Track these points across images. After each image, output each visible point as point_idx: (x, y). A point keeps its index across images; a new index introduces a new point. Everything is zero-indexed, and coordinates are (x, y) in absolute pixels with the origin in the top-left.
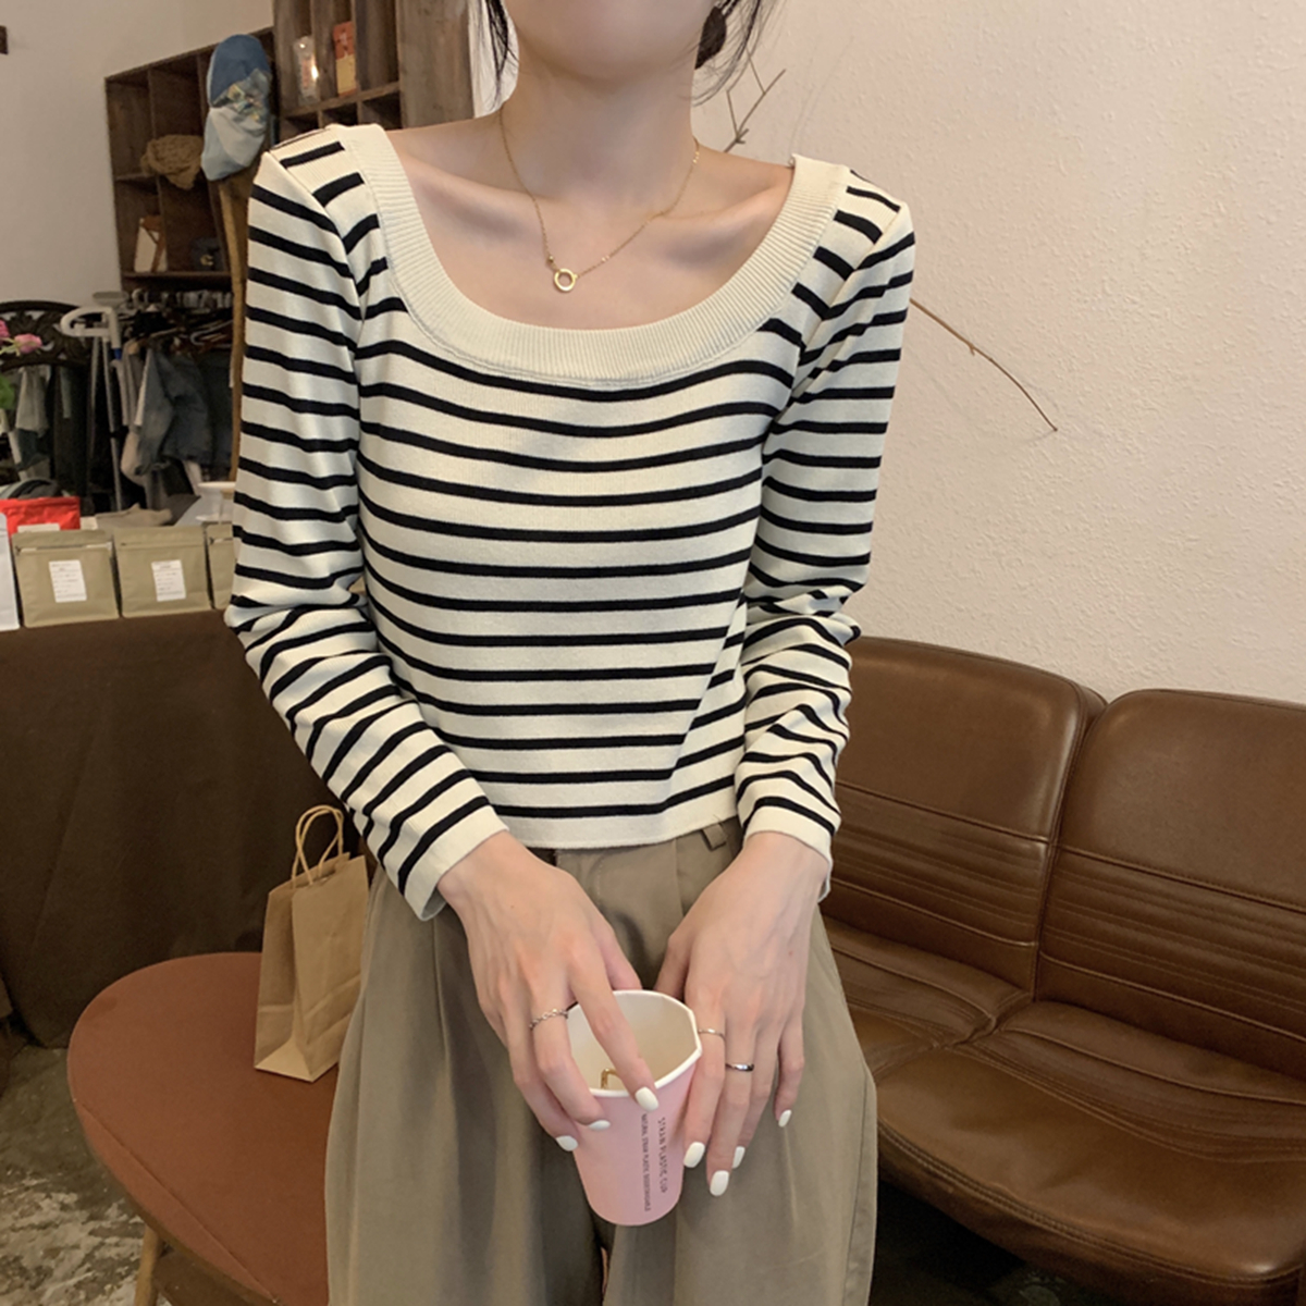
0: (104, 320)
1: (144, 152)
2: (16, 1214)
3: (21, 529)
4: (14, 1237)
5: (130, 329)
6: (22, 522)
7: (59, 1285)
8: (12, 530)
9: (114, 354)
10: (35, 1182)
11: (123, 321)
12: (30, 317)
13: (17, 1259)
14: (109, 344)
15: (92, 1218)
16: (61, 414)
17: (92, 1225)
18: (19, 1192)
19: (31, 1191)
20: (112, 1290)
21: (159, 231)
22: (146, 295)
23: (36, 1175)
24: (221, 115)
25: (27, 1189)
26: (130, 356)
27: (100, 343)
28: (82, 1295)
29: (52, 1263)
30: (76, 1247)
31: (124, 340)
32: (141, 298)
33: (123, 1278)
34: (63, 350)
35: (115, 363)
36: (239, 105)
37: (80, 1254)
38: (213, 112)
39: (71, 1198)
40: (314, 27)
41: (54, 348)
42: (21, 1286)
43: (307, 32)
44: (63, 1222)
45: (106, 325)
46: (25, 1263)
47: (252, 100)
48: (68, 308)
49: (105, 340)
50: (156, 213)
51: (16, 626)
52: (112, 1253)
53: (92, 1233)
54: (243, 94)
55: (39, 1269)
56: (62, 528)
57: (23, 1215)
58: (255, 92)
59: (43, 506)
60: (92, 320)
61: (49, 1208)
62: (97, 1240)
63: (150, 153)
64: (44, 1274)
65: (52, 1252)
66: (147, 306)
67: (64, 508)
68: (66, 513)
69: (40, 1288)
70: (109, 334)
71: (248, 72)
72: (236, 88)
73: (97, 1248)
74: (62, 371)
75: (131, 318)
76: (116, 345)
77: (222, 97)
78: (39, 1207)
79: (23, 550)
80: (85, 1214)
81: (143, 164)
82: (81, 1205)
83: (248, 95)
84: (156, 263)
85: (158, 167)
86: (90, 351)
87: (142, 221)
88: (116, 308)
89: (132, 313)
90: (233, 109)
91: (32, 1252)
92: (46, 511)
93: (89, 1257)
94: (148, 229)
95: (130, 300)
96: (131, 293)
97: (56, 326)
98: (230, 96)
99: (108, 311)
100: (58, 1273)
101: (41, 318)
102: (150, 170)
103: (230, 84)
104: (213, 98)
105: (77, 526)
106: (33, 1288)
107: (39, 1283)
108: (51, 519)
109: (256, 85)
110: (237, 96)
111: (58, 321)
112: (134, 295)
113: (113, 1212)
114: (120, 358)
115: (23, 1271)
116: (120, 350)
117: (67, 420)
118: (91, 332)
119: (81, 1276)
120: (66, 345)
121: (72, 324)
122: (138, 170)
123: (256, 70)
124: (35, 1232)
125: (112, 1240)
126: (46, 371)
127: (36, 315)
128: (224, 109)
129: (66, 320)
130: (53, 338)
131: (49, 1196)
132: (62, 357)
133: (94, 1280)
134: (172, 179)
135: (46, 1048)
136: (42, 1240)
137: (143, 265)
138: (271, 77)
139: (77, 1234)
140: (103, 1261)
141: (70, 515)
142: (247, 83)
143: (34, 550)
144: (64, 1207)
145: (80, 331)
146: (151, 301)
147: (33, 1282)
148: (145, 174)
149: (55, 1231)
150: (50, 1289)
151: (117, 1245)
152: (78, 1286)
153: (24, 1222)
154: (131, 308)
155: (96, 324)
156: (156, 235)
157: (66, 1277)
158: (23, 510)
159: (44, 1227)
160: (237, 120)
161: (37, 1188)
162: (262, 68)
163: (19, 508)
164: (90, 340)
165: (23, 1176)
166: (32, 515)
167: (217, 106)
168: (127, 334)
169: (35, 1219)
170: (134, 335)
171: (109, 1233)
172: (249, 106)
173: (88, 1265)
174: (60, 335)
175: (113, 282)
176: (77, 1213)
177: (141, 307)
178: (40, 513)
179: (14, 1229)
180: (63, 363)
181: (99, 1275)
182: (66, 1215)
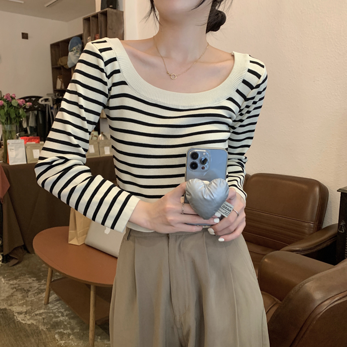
0: (49, 100)
1: (58, 61)
2: (24, 281)
3: (27, 143)
4: (23, 285)
5: (55, 102)
6: (27, 142)
7: (32, 293)
8: (25, 143)
9: (52, 108)
10: (27, 276)
11: (53, 100)
12: (32, 100)
13: (23, 288)
14: (50, 106)
15: (39, 282)
16: (39, 122)
17: (39, 283)
18: (25, 277)
19: (27, 278)
20: (42, 294)
21: (62, 79)
22: (59, 94)
23: (28, 275)
24: (72, 54)
25: (26, 277)
26: (55, 109)
27: (48, 105)
28: (36, 294)
29: (30, 289)
30: (35, 287)
31: (54, 105)
32: (58, 95)
33: (44, 292)
34: (40, 107)
35: (52, 110)
36: (75, 51)
37: (36, 288)
38: (70, 53)
39: (35, 279)
40: (91, 34)
41: (38, 106)
42: (24, 293)
43: (90, 36)
44: (33, 283)
45: (49, 101)
46: (25, 289)
47: (77, 50)
48: (40, 97)
49: (49, 105)
50: (62, 75)
51: (26, 163)
52: (42, 288)
53: (39, 285)
54: (76, 49)
55: (28, 290)
56: (36, 143)
57: (25, 281)
58: (78, 48)
59: (32, 138)
60: (46, 100)
61: (30, 280)
62: (39, 286)
63: (60, 61)
64: (29, 291)
65: (31, 287)
66: (60, 97)
67: (36, 139)
68: (37, 140)
69: (28, 293)
70: (50, 103)
71: (77, 44)
72: (74, 48)
73: (39, 287)
74: (39, 112)
75: (55, 100)
76: (52, 106)
77: (71, 50)
78: (28, 280)
79: (28, 147)
80: (37, 282)
81: (58, 63)
82: (37, 280)
83: (77, 49)
84: (61, 86)
85: (61, 64)
86: (46, 108)
87: (58, 76)
88: (52, 97)
89: (56, 98)
90: (74, 52)
91: (27, 287)
92: (33, 139)
93: (38, 288)
94: (60, 78)
95: (55, 95)
96: (55, 93)
97: (38, 102)
98: (73, 49)
99: (50, 98)
100: (32, 291)
101: (35, 100)
102: (60, 65)
103: (73, 47)
104: (70, 50)
105: (39, 143)
106: (27, 293)
107: (28, 292)
108: (34, 141)
109: (78, 47)
110: (75, 50)
111: (38, 100)
112: (57, 94)
113: (43, 282)
114: (53, 109)
115: (25, 290)
116: (53, 107)
117: (41, 124)
118: (47, 103)
119: (36, 291)
120: (40, 106)
121: (42, 101)
122: (57, 65)
123: (79, 44)
124: (27, 284)
125: (43, 286)
126: (36, 112)
127: (34, 99)
128: (72, 52)
129: (40, 100)
130: (37, 105)
131: (30, 278)
132: (40, 109)
133: (39, 292)
134: (65, 66)
135: (31, 254)
136: (28, 286)
137: (59, 87)
138: (82, 45)
139: (36, 285)
140: (41, 289)
141: (38, 140)
142: (77, 47)
143: (29, 147)
144: (33, 280)
145: (43, 103)
146: (61, 96)
147: (27, 292)
148: (59, 66)
149: (31, 284)
150: (30, 293)
151: (43, 287)
152: (36, 293)
153: (25, 282)
154: (56, 97)
155: (47, 101)
156: (61, 80)
157: (33, 291)
158: (28, 139)
159: (29, 283)
160: (75, 54)
161: (28, 277)
162: (80, 43)
163: (27, 139)
164: (46, 105)
165: (25, 275)
166: (30, 140)
167: (71, 51)
168: (54, 103)
169: (27, 282)
170: (56, 103)
171: (42, 285)
172: (77, 51)
173: (38, 289)
174: (39, 104)
175: (51, 91)
176: (36, 281)
177: (58, 97)
178: (31, 140)
179: (23, 283)
180: (39, 110)
181: (39, 291)
182: (34, 282)
